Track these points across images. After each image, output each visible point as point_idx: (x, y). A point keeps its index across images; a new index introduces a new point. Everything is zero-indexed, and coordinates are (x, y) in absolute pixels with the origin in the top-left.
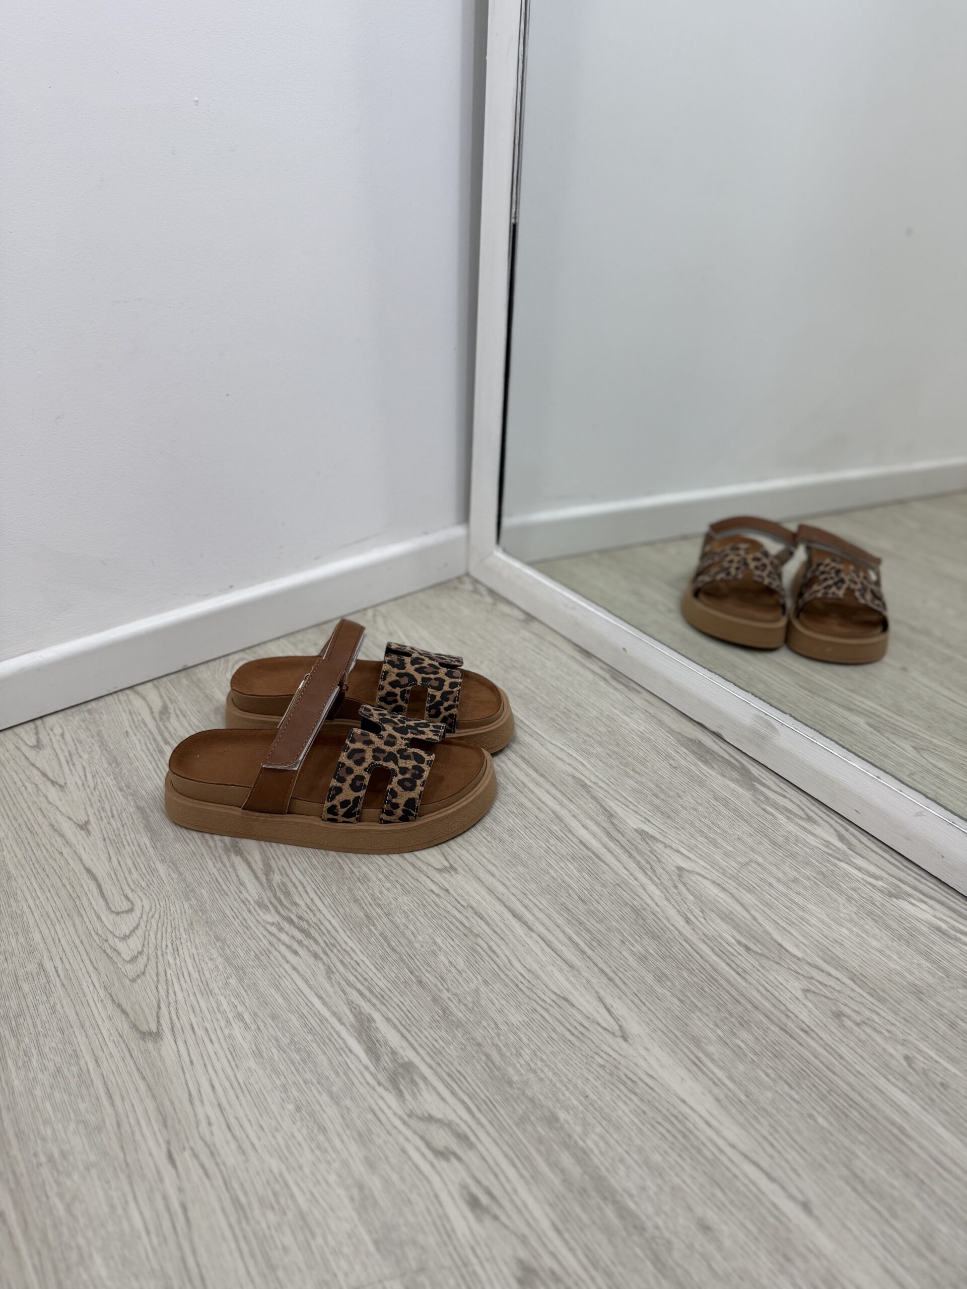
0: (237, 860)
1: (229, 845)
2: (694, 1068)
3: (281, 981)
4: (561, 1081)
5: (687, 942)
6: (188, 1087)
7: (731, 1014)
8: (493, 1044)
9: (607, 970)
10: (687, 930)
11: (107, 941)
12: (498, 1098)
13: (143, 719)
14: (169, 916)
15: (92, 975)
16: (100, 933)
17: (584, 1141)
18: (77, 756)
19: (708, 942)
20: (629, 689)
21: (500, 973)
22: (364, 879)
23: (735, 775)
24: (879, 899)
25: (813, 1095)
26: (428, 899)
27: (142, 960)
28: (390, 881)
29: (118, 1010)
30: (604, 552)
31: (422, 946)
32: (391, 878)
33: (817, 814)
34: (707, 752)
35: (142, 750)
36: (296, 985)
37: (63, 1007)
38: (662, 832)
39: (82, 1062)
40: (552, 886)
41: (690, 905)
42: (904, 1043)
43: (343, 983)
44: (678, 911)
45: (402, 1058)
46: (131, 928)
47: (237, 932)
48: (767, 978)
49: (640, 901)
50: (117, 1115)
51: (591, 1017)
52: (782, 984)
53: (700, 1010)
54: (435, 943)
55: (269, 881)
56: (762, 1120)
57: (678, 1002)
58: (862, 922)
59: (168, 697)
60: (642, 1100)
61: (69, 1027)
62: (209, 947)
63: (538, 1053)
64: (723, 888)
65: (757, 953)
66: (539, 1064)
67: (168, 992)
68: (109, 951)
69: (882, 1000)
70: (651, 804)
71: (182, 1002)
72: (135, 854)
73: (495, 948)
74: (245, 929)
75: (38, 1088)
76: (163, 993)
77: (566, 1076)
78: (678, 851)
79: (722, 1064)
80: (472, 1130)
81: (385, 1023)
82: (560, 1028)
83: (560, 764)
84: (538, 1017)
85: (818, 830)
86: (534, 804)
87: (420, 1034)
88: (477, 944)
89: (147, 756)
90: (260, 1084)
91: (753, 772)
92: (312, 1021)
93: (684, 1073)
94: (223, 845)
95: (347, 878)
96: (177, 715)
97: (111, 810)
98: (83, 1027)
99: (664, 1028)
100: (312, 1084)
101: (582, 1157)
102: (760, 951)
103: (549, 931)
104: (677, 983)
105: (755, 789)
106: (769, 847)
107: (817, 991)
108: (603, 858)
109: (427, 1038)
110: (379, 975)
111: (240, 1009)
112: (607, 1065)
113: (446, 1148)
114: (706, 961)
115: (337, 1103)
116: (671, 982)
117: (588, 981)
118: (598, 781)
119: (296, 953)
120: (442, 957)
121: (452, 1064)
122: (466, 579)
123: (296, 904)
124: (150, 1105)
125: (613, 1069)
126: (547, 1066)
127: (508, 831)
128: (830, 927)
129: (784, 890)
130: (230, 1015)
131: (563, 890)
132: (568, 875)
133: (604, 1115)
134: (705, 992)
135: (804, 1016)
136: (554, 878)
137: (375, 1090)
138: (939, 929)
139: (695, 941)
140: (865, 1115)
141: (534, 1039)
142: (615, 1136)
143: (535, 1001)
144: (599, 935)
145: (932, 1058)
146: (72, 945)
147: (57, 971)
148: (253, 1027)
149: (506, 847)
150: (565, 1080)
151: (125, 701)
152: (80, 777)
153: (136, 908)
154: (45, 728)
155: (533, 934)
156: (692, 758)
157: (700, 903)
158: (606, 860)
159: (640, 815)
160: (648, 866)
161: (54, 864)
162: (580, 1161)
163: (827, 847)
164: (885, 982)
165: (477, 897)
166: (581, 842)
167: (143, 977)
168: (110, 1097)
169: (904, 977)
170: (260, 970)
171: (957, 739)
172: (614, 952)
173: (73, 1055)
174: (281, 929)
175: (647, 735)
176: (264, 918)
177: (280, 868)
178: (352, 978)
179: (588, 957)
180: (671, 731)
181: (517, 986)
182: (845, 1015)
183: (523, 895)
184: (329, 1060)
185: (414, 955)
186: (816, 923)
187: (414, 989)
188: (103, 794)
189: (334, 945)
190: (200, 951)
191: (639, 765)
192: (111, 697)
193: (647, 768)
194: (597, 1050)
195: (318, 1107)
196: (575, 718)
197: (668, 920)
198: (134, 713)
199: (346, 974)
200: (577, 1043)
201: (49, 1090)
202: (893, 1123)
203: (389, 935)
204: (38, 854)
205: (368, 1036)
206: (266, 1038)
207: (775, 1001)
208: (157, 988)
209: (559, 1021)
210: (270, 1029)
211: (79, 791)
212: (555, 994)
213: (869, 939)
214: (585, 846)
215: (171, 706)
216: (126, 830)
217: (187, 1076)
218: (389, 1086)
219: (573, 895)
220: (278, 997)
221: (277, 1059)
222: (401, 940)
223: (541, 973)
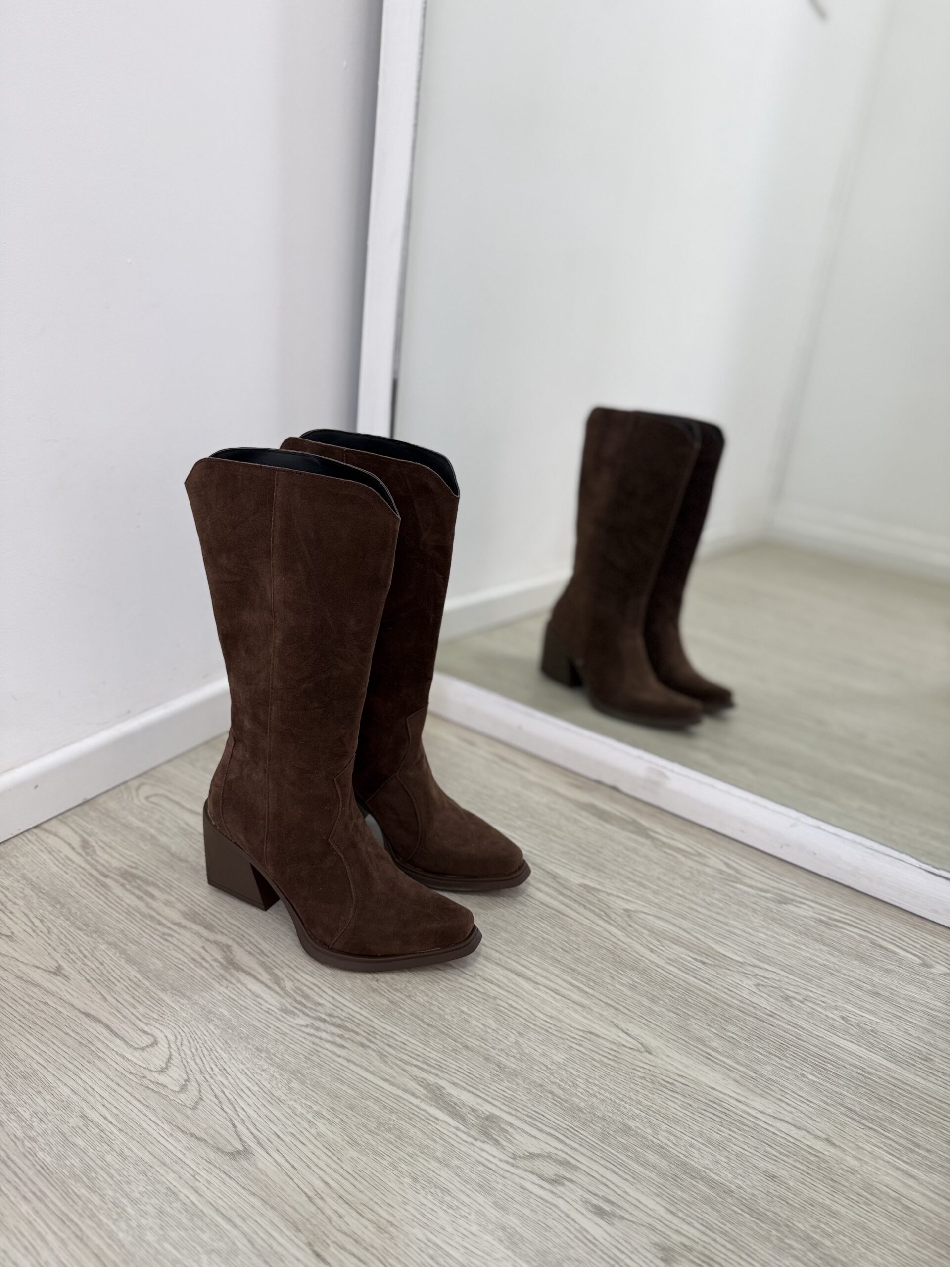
1: (224, 963)
2: (709, 1063)
3: (341, 1074)
4: (618, 1098)
5: (659, 967)
6: (302, 1190)
7: (715, 1015)
8: (551, 1081)
9: (610, 1002)
10: (654, 957)
11: (145, 1077)
12: (576, 1124)
13: (66, 856)
14: (199, 1040)
15: (147, 1113)
16: (133, 1071)
17: (658, 1139)
18: (10, 903)
19: (673, 963)
21: (529, 1024)
23: (631, 827)
24: (774, 907)
25: (797, 1060)
27: (193, 1087)
29: (193, 1139)
31: (453, 1017)
34: (603, 812)
35: (81, 886)
36: (358, 1074)
37: (132, 1151)
38: (601, 884)
39: (182, 1197)
40: (536, 944)
41: (648, 938)
42: (836, 1008)
43: (399, 1063)
44: (641, 945)
45: (483, 1112)
46: (165, 1060)
47: (276, 1041)
48: (727, 982)
49: (610, 942)
50: (245, 1234)
51: (616, 1042)
52: (739, 984)
53: (693, 1017)
54: (463, 1011)
55: (283, 989)
56: (772, 1088)
57: (675, 1015)
58: (771, 927)
59: (84, 831)
60: (684, 1096)
61: (149, 1168)
62: (256, 1060)
63: (590, 1081)
64: (666, 920)
65: (711, 965)
66: (595, 1088)
67: (236, 1110)
68: (152, 1086)
69: (810, 981)
70: (582, 862)
71: (256, 1116)
72: (130, 989)
73: (514, 1005)
74: (282, 1036)
75: (148, 1233)
76: (232, 1113)
77: (620, 1092)
78: (618, 897)
79: (726, 1054)
80: (569, 1155)
81: (454, 1087)
82: (597, 1057)
84: (577, 1052)
87: (486, 1088)
88: (498, 1005)
89: (92, 893)
90: (369, 1168)
92: (388, 1102)
93: (705, 1068)
94: (219, 964)
96: (103, 848)
97: (80, 951)
98: (164, 1164)
99: (673, 1037)
100: (417, 1156)
101: (661, 1151)
102: (712, 963)
103: (551, 981)
104: (667, 1001)
105: (651, 837)
106: (681, 881)
107: (765, 984)
108: (565, 913)
109: (495, 1091)
110: (429, 1050)
111: (316, 1108)
112: (645, 1076)
113: (556, 1175)
114: (680, 979)
115: (447, 1165)
116: (662, 1000)
117: (601, 1015)
119: (343, 1047)
120: (474, 1022)
121: (527, 1107)
123: (320, 1004)
124: (274, 1216)
125: (652, 1078)
126: (602, 1088)
128: (751, 935)
129: (710, 914)
130: (309, 1116)
131: (547, 946)
132: (543, 932)
133: (662, 1115)
134: (689, 1002)
135: (764, 1004)
136: (535, 938)
137: (474, 1145)
138: (821, 921)
139: (664, 965)
140: (836, 1065)
141: (581, 1070)
142: (678, 1128)
143: (567, 1040)
144: (592, 977)
145: (858, 1014)
146: (109, 1090)
147: (106, 1118)
148: (337, 1120)
150: (621, 1096)
151: (38, 841)
153: (159, 1040)
155: (540, 987)
156: (594, 820)
157: (654, 935)
158: (568, 914)
160: (602, 913)
161: (44, 1016)
162: (663, 1156)
163: (722, 874)
164: (805, 967)
166: (542, 903)
167: (203, 1103)
168: (229, 1220)
169: (816, 961)
170: (317, 1069)
172: (609, 987)
173: (169, 1193)
174: (318, 1029)
175: (551, 806)
176: (296, 1022)
177: (287, 974)
178: (406, 1057)
179: (592, 996)
180: (568, 799)
181: (547, 1031)
182: (791, 997)
184: (421, 1131)
185: (449, 1025)
186: (741, 934)
187: (464, 1053)
188: (62, 937)
189: (374, 1033)
190: (248, 1065)
191: (559, 832)
192: (19, 839)
193: (564, 833)
194: (632, 1066)
195: (432, 1173)
197: (638, 953)
198: (53, 851)
199: (398, 1055)
200: (616, 1065)
201: (161, 1232)
202: (855, 1067)
203: (420, 1014)
204: (20, 1009)
205: (445, 1102)
206: (354, 1128)
207: (739, 998)
208: (222, 1109)
209: (593, 1051)
210: (354, 1118)
211: (33, 938)
212: (581, 1030)
213: (782, 938)
214: (546, 906)
215: (90, 839)
216: (108, 968)
217: (296, 1180)
218: (483, 1138)
219: (556, 948)
220: (345, 1088)
221: (374, 1143)
222: (432, 1016)
223: (561, 1017)
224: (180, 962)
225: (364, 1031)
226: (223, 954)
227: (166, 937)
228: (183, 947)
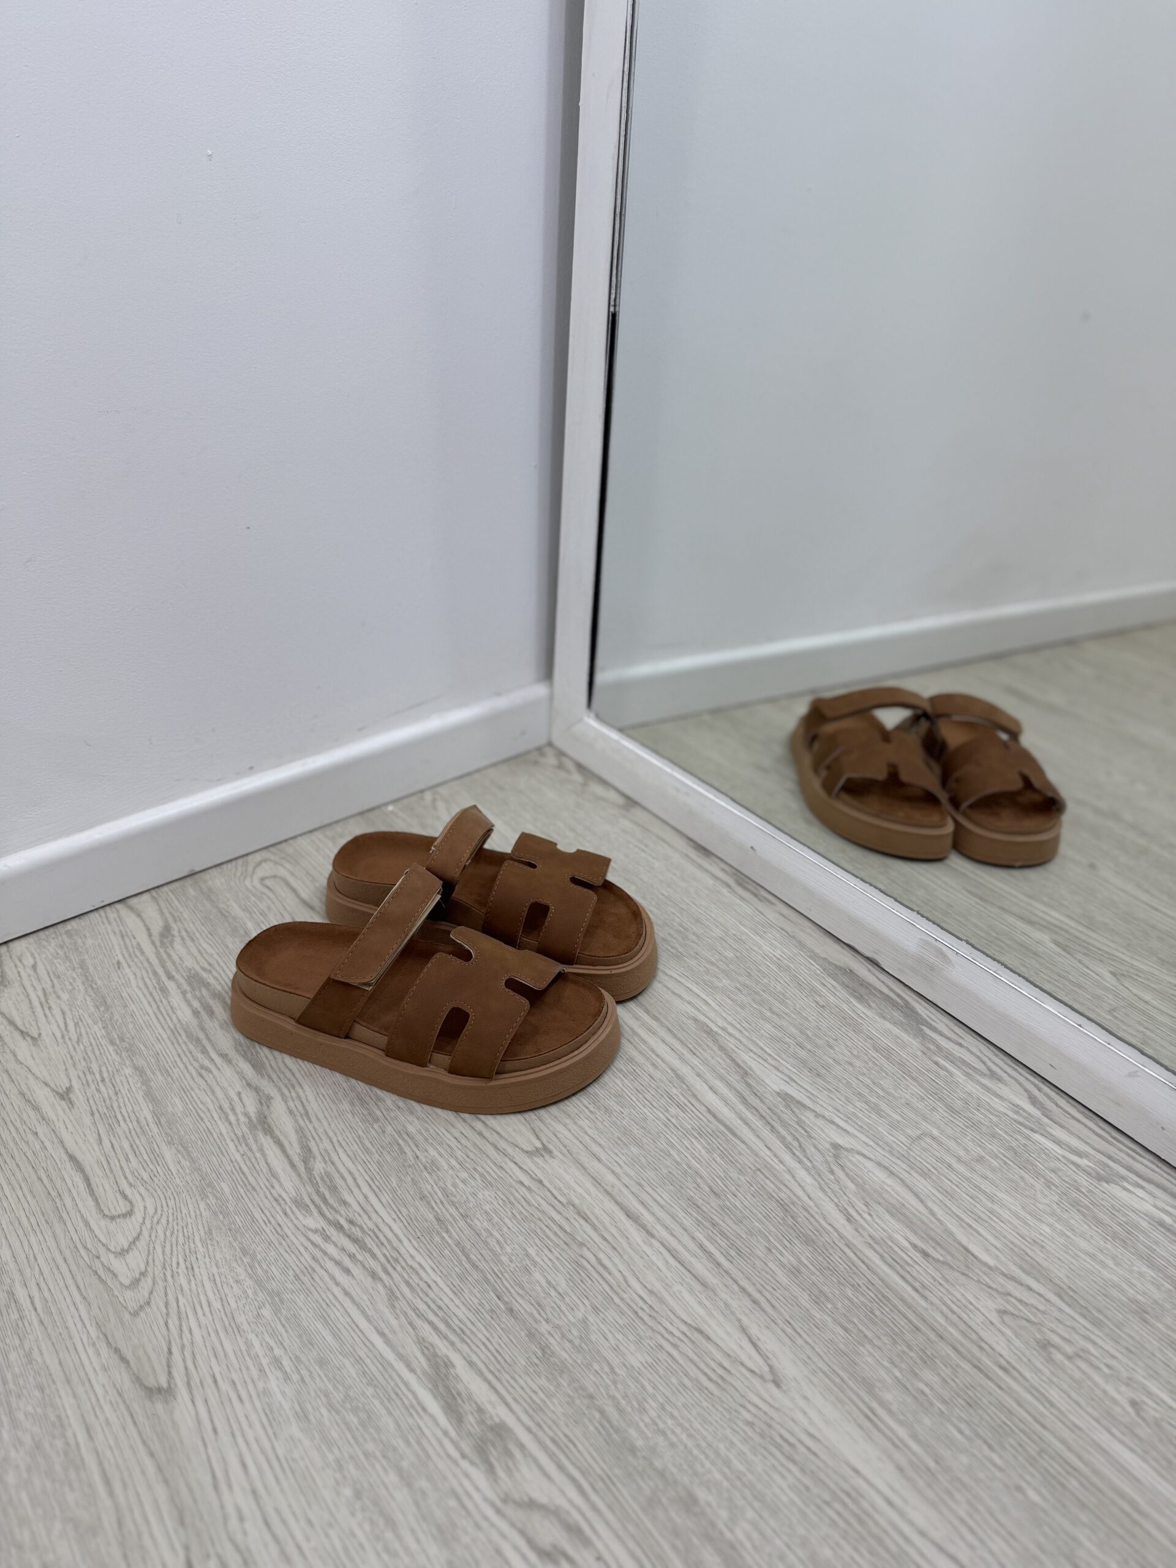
0: (267, 1142)
1: (255, 1120)
2: (867, 1424)
3: (329, 1311)
4: (698, 1446)
5: (849, 1248)
6: (211, 1466)
7: (909, 1347)
8: (608, 1395)
9: (750, 1289)
10: (848, 1231)
11: (98, 1257)
12: (617, 1471)
13: (138, 944)
14: (180, 1221)
15: (80, 1307)
16: (89, 1246)
17: (732, 1531)
18: (54, 995)
19: (875, 1246)
20: (760, 900)
21: (614, 1296)
22: (432, 1167)
23: (897, 1015)
24: (1085, 1183)
25: (1020, 1458)
26: (517, 1194)
27: (146, 1284)
28: (466, 1169)
29: (116, 1357)
30: (716, 712)
31: (511, 1261)
32: (467, 1165)
33: (1001, 1069)
34: (862, 985)
35: (138, 986)
36: (350, 1316)
37: (42, 1354)
38: (812, 1097)
39: (69, 1434)
40: (674, 1173)
41: (850, 1196)
42: (1129, 1382)
43: (410, 1313)
44: (837, 1205)
45: (491, 1418)
46: (131, 1239)
47: (270, 1243)
48: (953, 1295)
49: (788, 1192)
50: (118, 1509)
51: (732, 1354)
52: (971, 1303)
53: (871, 1342)
54: (528, 1255)
55: (309, 1170)
56: (958, 1496)
57: (841, 1332)
58: (1065, 1216)
59: (171, 914)
60: (803, 1470)
61: (51, 1383)
62: (235, 1265)
63: (668, 1407)
64: (892, 1173)
65: (938, 1261)
66: (670, 1422)
67: (181, 1330)
68: (101, 1272)
69: (1099, 1324)
70: (795, 1056)
71: (201, 1343)
72: (133, 1133)
73: (605, 1261)
74: (280, 1238)
75: (11, 1472)
76: (174, 1331)
77: (704, 1438)
78: (833, 1122)
79: (902, 1417)
80: (587, 1520)
81: (467, 1368)
82: (693, 1372)
83: (677, 1002)
84: (665, 1356)
85: (1005, 1091)
86: (647, 1059)
87: (512, 1382)
88: (582, 1257)
89: (145, 996)
90: (307, 1459)
91: (920, 1012)
92: (372, 1368)
93: (855, 1433)
94: (247, 1121)
95: (410, 1166)
96: (183, 939)
97: (101, 1072)
98: (69, 1382)
99: (825, 1368)
100: (375, 1458)
102: (941, 1258)
103: (674, 1236)
104: (839, 1305)
105: (924, 1036)
106: (945, 1114)
107: (1016, 1313)
108: (738, 1133)
109: (522, 1388)
110: (457, 1302)
111: (278, 1352)
112: (756, 1421)
113: (554, 1546)
114: (875, 1273)
115: (409, 1485)
116: (832, 1304)
117: (727, 1305)
118: (726, 1025)
119: (348, 1271)
120: (537, 1276)
121: (557, 1425)
122: (548, 750)
123: (345, 1203)
124: (162, 1493)
125: (765, 1427)
126: (680, 1425)
127: (615, 1096)
128: (1027, 1224)
129: (969, 1175)
130: (265, 1362)
131: (689, 1179)
132: (694, 1157)
133: (756, 1493)
134: (876, 1316)
135: (1002, 1347)
136: (677, 1163)
137: (458, 1465)
138: (1162, 1224)
139: (860, 1247)
140: (1085, 1482)
141: (660, 1387)
142: (772, 1523)
143: (659, 1333)
144: (738, 1241)
145: (1163, 1402)
146: (52, 1264)
147: (32, 1303)
148: (295, 1377)
149: (614, 1119)
150: (704, 1444)
151: (115, 920)
152: (58, 1026)
153: (136, 1210)
154: (11, 957)
155: (653, 1241)
156: (843, 993)
157: (863, 1194)
158: (742, 1136)
159: (782, 1072)
160: (796, 1144)
161: (25, 1148)
163: (1017, 1113)
164: (1100, 1299)
165: (580, 1190)
166: (709, 1111)
167: (148, 1309)
168: (108, 1483)
169: (1122, 1291)
170: (302, 1297)
171: (1163, 960)
172: (758, 1263)
173: (57, 1423)
174: (327, 1238)
175: (785, 962)
176: (305, 1222)
177: (323, 1152)
178: (422, 1307)
179: (727, 1272)
180: (815, 956)
181: (636, 1313)
182: (1053, 1346)
183: (638, 1187)
184: (397, 1423)
185: (501, 1272)
186: (1009, 1219)
187: (503, 1320)
188: (89, 1049)
189: (396, 1260)
190: (222, 1270)
191: (778, 1005)
192: (96, 914)
193: (787, 1007)
194: (742, 1401)
195: (384, 1491)
196: (694, 938)
197: (825, 1219)
198: (128, 935)
199: (414, 1300)
200: (716, 1392)
201: (25, 1475)
202: (1122, 1495)
203: (468, 1246)
204: (5, 1135)
205: (447, 1388)
206: (313, 1394)
207: (963, 1327)
208: (166, 1324)
209: (691, 1361)
210: (318, 1380)
211: (58, 1045)
212: (686, 1323)
213: (1077, 1239)
214: (715, 1116)
215: (174, 926)
216: (121, 1100)
217: (210, 1451)
218: (475, 1458)
219: (702, 1185)
220: (326, 1333)
221: (327, 1423)
222: (484, 1252)
223: (665, 1295)
224: (204, 1109)
225: (385, 1255)
226: (259, 1106)
227: (203, 1072)
228: (217, 1090)
